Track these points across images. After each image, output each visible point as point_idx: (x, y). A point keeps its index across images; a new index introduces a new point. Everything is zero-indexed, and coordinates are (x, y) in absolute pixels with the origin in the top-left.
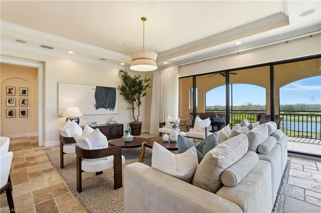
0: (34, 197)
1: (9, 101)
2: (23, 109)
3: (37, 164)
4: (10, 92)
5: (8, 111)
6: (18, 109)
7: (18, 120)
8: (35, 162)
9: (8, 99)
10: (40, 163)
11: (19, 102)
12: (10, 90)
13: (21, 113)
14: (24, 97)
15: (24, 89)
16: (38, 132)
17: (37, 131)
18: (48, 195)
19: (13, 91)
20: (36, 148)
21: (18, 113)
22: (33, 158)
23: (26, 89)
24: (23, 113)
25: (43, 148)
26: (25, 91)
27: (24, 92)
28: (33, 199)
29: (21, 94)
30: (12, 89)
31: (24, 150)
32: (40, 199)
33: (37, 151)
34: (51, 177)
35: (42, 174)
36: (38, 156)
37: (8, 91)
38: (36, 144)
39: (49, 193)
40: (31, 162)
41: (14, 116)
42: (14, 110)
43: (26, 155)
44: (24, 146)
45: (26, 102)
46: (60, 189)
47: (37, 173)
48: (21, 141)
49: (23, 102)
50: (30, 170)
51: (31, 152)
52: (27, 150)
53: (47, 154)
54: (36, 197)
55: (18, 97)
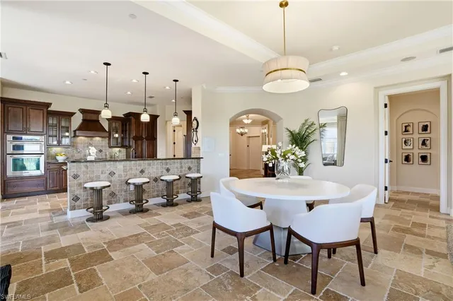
0: (395, 277)
1: (405, 142)
2: (424, 152)
3: (423, 236)
4: (406, 131)
5: (404, 155)
6: (417, 152)
7: (416, 168)
8: (422, 232)
9: (404, 140)
10: (429, 237)
11: (418, 143)
12: (406, 127)
13: (420, 159)
14: (425, 136)
15: (426, 124)
16: (439, 189)
17: (438, 187)
18: (414, 287)
19: (410, 129)
20: (435, 214)
21: (417, 159)
22: (423, 226)
23: (428, 124)
24: (424, 158)
25: (448, 217)
26: (426, 126)
27: (425, 128)
28: (393, 278)
29: (420, 132)
30: (409, 126)
31: (415, 212)
32: (400, 284)
33: (433, 217)
34: (434, 266)
35: (421, 253)
36: (430, 226)
37: (404, 130)
38: (437, 208)
39: (417, 286)
40: (416, 230)
41: (411, 162)
42: (411, 154)
43: (414, 219)
44: (418, 206)
45: (428, 143)
46: (439, 293)
47: (416, 248)
48: (416, 198)
49: (424, 143)
50: (409, 239)
51: (424, 217)
52: (418, 212)
53: (447, 228)
54: (397, 278)
55: (417, 136)
